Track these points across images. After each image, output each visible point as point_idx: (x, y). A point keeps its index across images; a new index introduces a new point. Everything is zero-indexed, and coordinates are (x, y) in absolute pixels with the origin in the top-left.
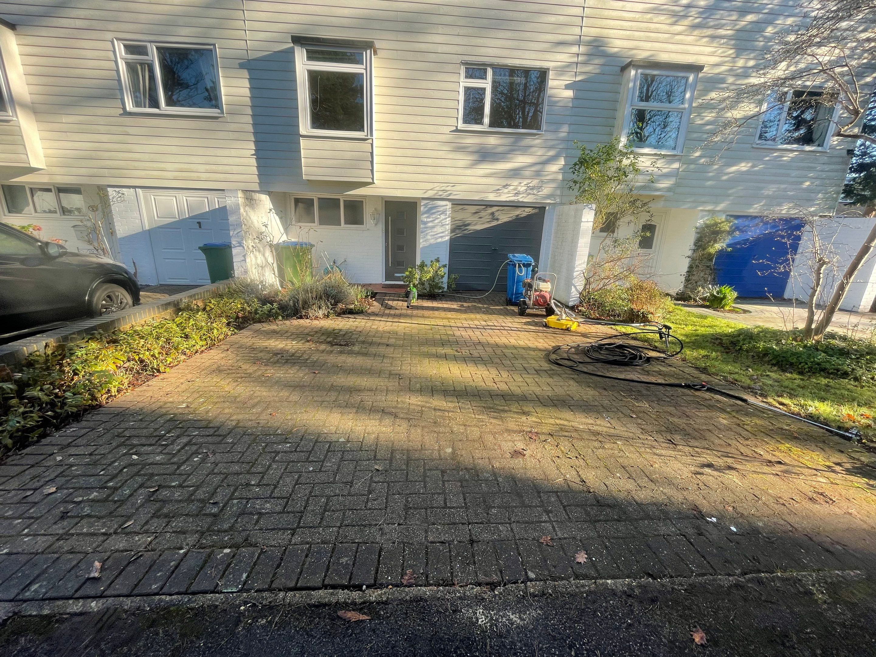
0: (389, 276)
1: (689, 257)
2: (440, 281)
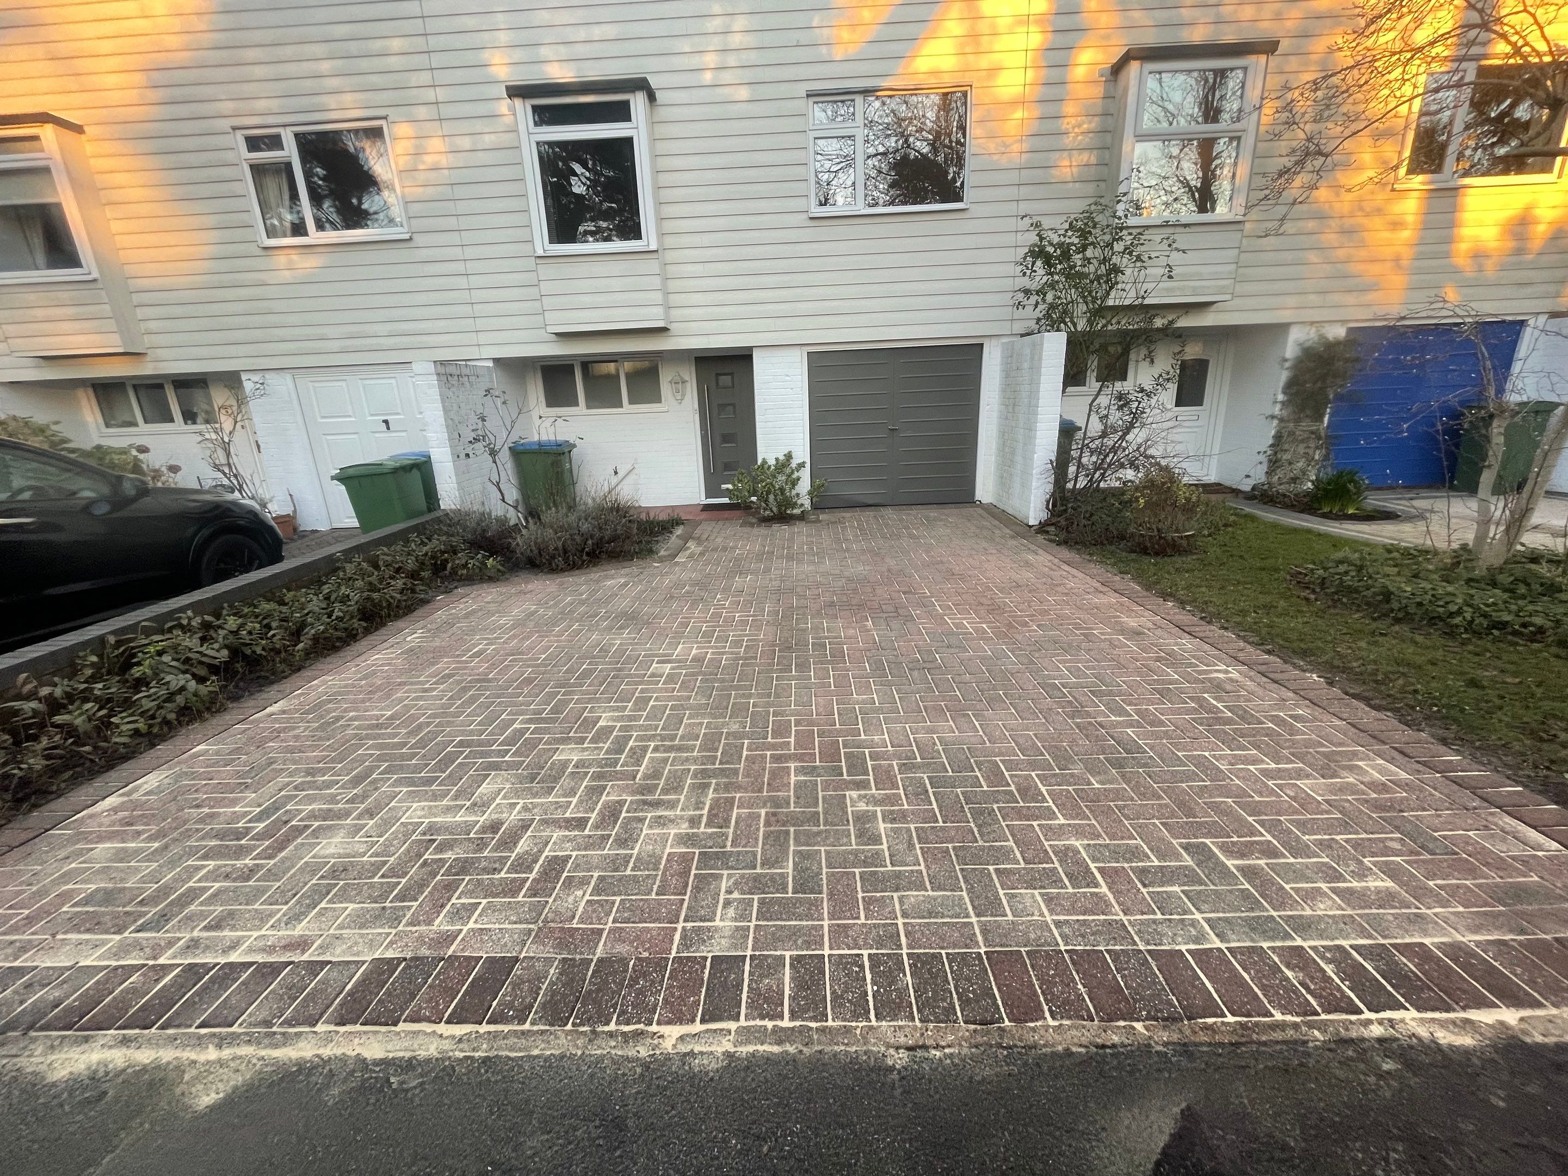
0: (712, 489)
1: (1273, 417)
2: (794, 492)
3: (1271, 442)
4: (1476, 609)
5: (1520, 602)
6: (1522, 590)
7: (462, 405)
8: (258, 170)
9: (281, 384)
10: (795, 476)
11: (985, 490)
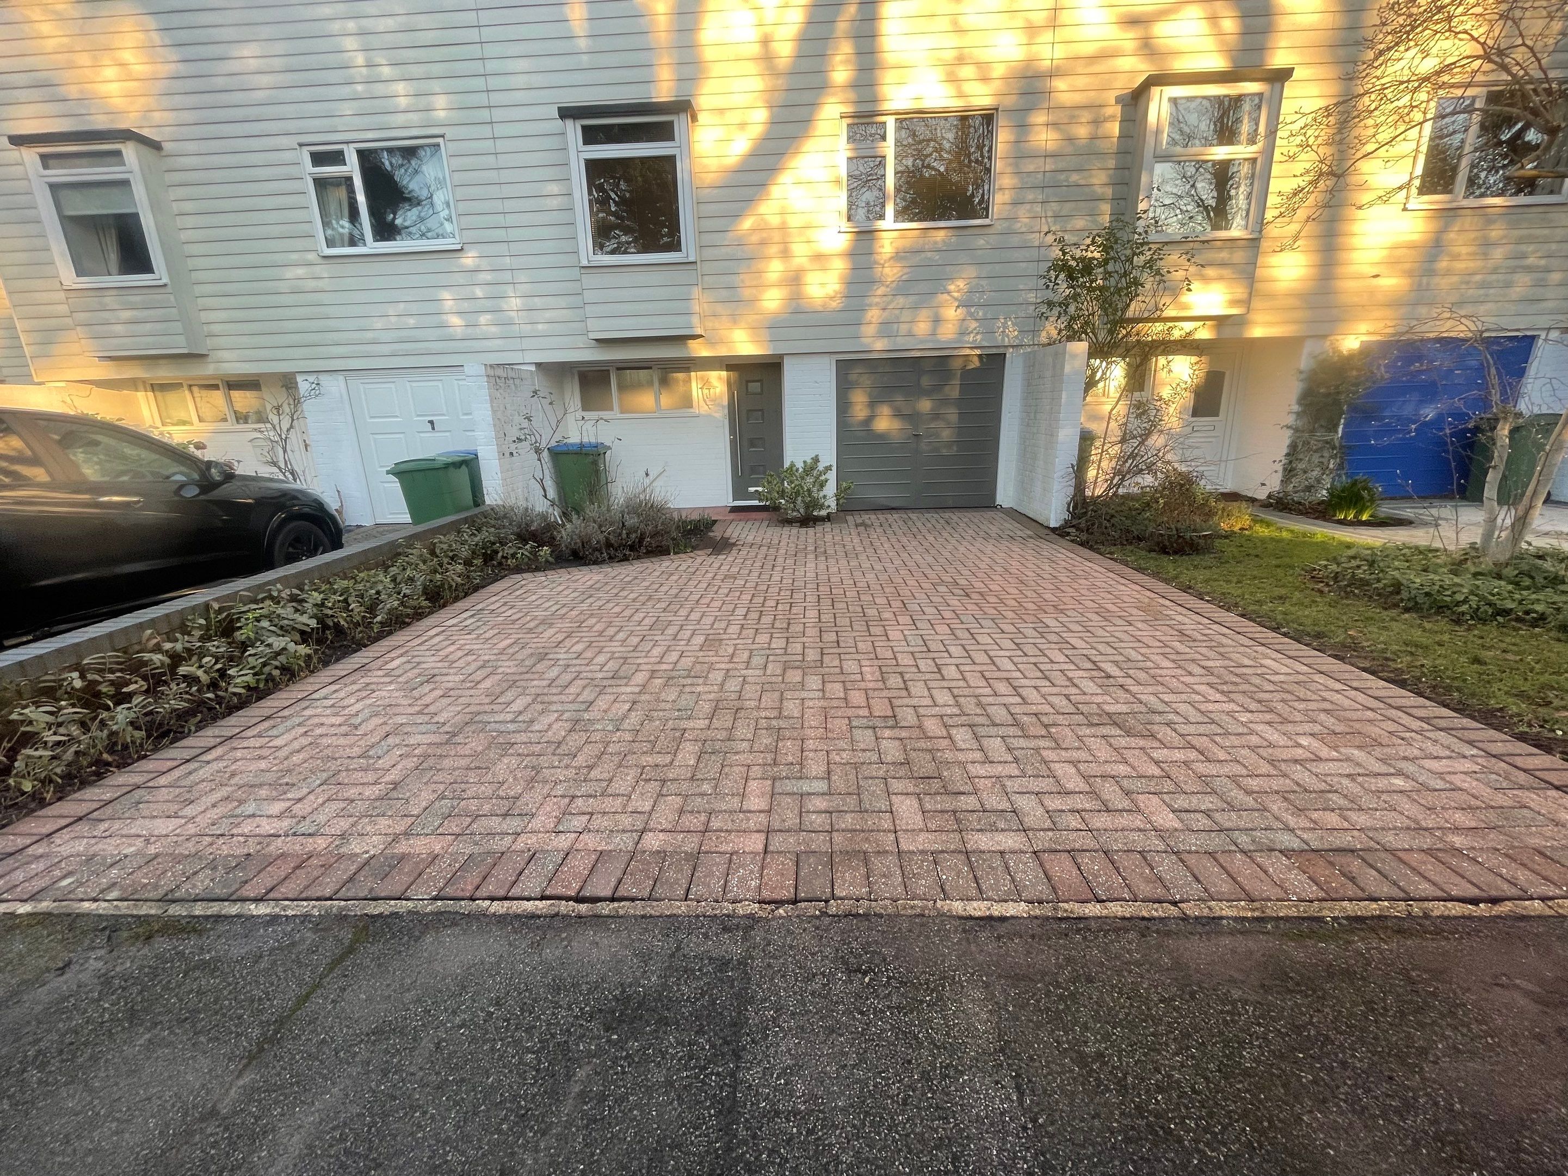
0: (739, 491)
1: (1288, 427)
2: (821, 494)
3: (1285, 451)
4: (1481, 598)
5: (1525, 593)
6: (1527, 582)
7: (508, 406)
8: (321, 184)
9: (334, 386)
10: (823, 478)
11: (1005, 495)
